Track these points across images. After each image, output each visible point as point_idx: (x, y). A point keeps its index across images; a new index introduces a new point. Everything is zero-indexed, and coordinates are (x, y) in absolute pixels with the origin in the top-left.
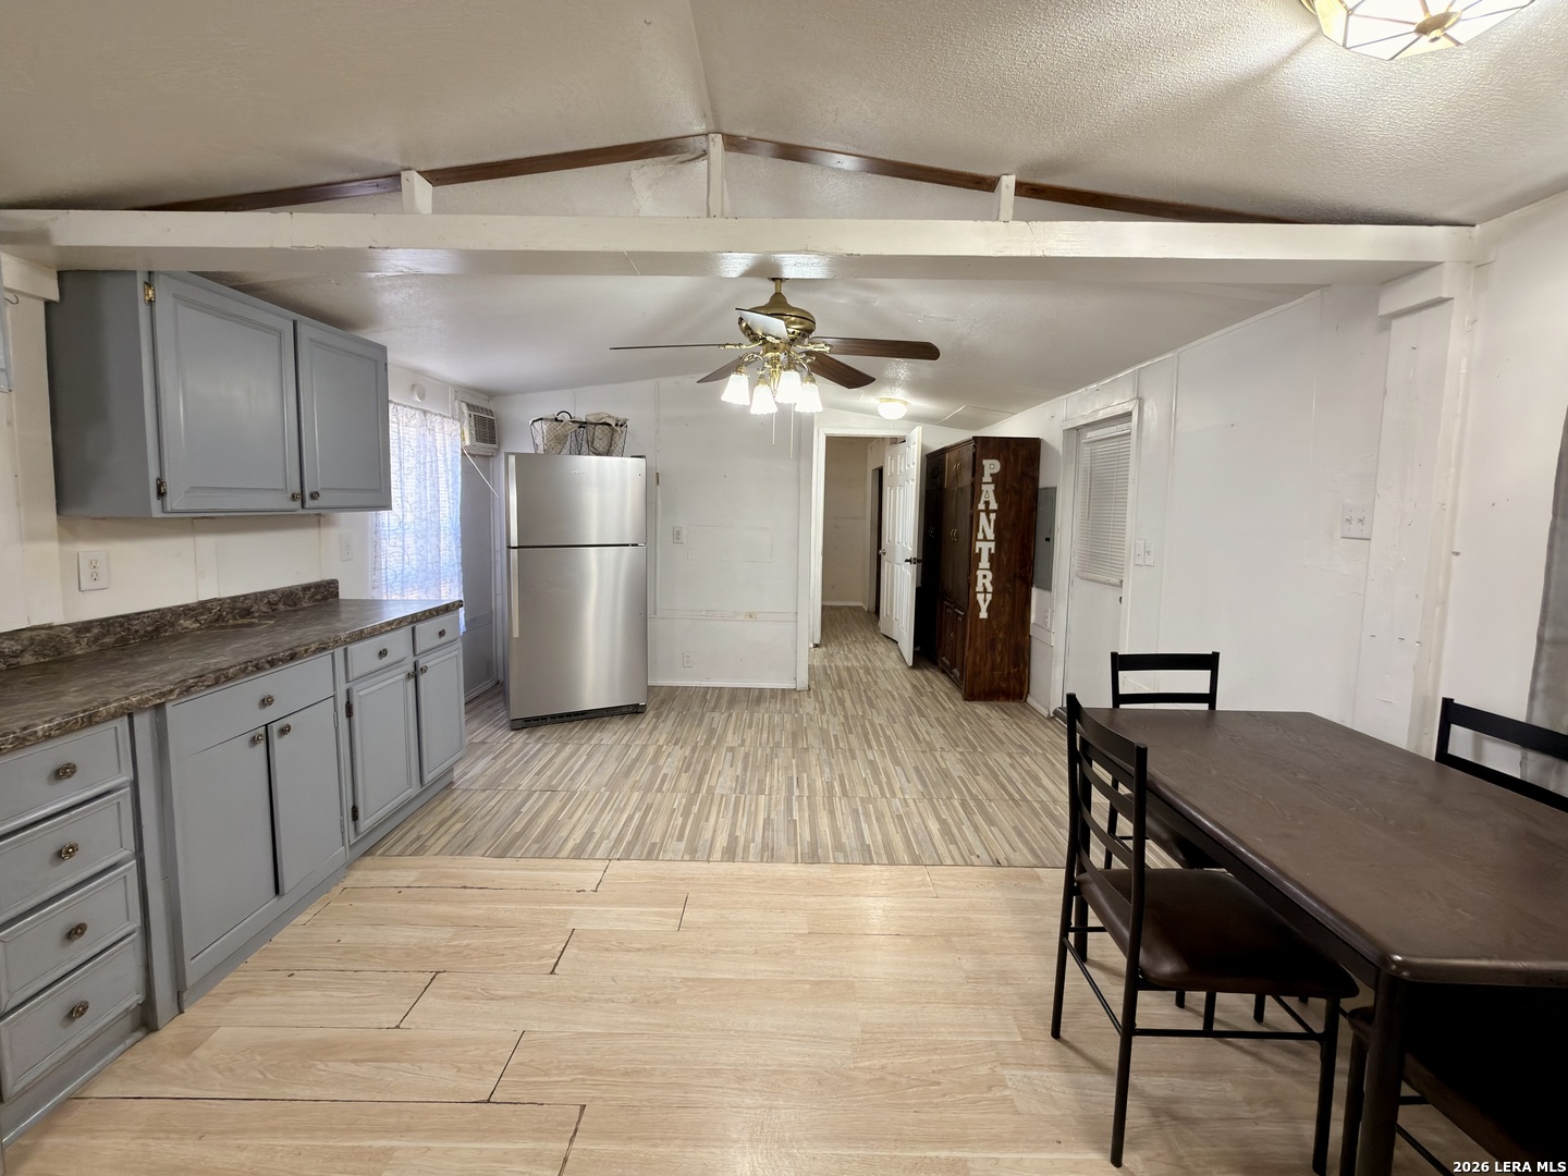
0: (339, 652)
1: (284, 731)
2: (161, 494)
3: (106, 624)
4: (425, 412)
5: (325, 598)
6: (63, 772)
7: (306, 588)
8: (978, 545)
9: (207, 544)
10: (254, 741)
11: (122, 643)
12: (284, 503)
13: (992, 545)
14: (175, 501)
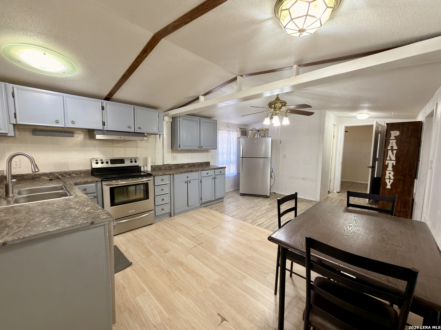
0: (200, 172)
1: (190, 182)
2: (180, 147)
3: (176, 165)
4: (229, 131)
5: (207, 165)
6: (162, 180)
7: (204, 163)
8: (387, 162)
9: (189, 155)
10: (186, 183)
11: (178, 168)
12: (197, 148)
13: (394, 162)
14: (181, 148)
